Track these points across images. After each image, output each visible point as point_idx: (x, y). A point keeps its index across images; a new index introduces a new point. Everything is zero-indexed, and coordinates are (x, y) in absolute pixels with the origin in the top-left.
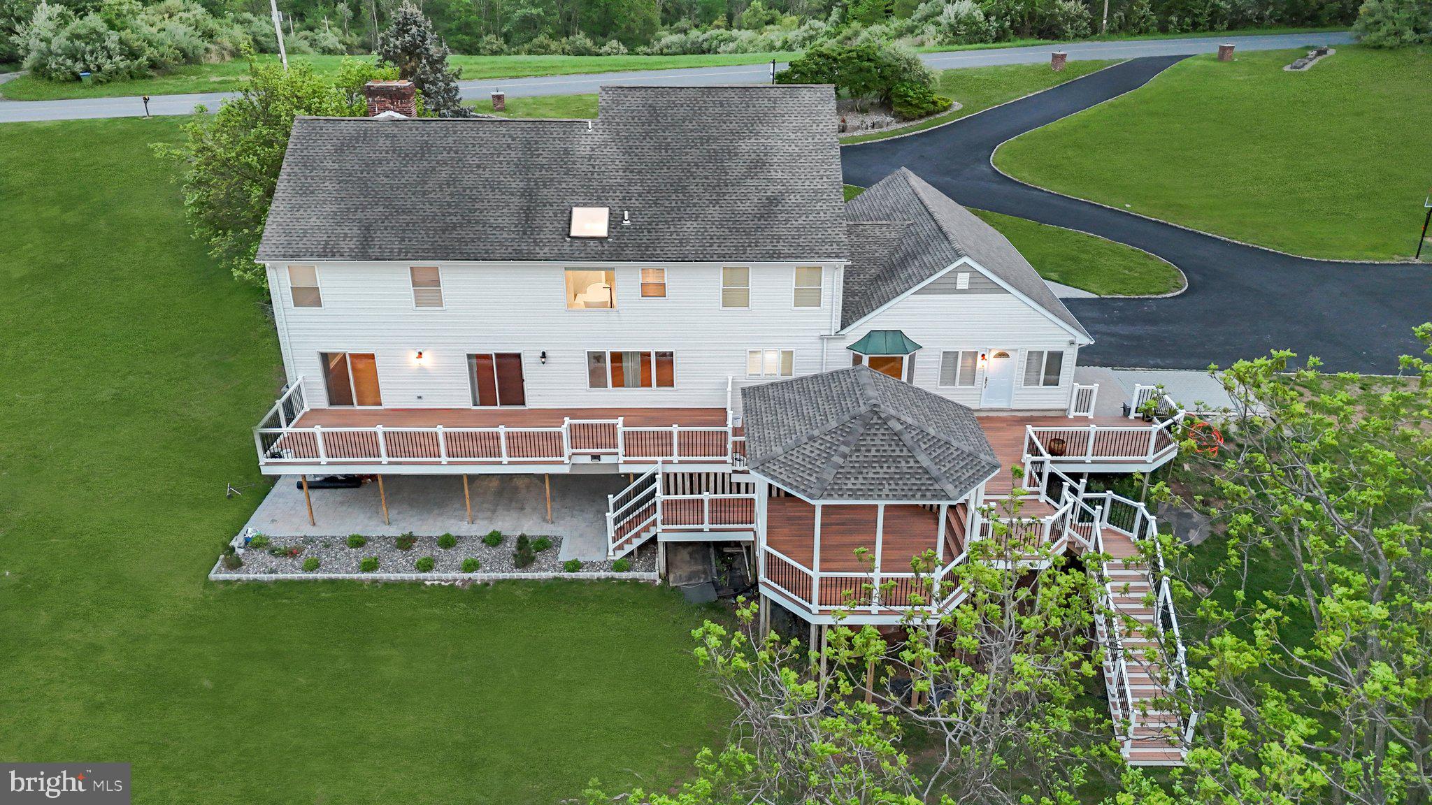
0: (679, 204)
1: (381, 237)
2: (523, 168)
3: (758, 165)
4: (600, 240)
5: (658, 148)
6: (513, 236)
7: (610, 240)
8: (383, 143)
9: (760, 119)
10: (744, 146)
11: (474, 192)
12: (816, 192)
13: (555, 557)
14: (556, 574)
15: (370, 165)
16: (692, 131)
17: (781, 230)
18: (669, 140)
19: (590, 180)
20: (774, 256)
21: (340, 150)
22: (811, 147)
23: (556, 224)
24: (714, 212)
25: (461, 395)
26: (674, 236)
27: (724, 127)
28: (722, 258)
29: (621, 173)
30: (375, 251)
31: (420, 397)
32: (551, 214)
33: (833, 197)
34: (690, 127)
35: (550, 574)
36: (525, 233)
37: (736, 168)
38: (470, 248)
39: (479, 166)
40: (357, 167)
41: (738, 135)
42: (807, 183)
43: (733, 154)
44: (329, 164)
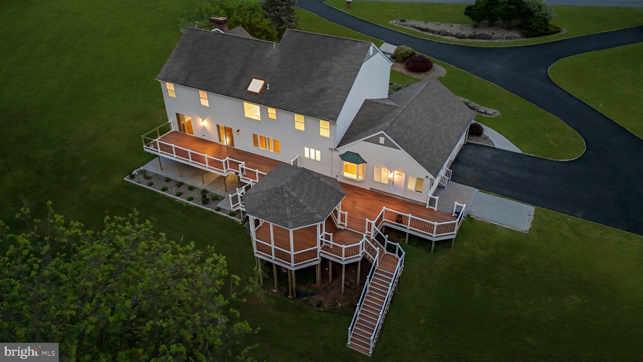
0: (289, 85)
1: (192, 78)
2: (246, 59)
3: (325, 73)
4: (256, 94)
6: (230, 86)
7: (259, 94)
8: (208, 41)
9: (335, 53)
10: (324, 64)
11: (226, 66)
12: (340, 90)
13: (217, 204)
14: (211, 210)
15: (201, 49)
17: (318, 104)
18: (299, 57)
21: (195, 42)
22: (348, 69)
23: (245, 84)
24: (299, 91)
25: (215, 138)
26: (281, 97)
29: (276, 68)
30: (188, 83)
31: (203, 135)
32: (245, 80)
33: (345, 93)
34: (309, 52)
35: (210, 209)
36: (234, 86)
37: (317, 73)
39: (232, 56)
40: (197, 50)
41: (325, 59)
42: (338, 85)
43: (318, 67)
44: (190, 47)
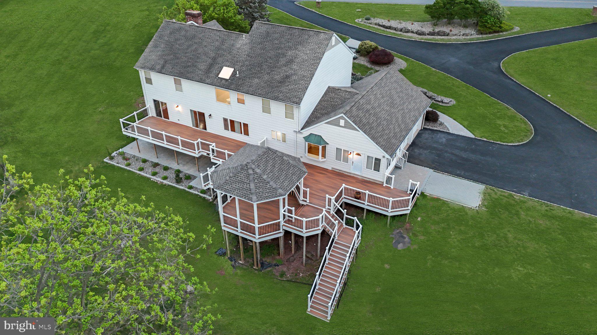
0: (257, 72)
1: (169, 67)
2: (218, 49)
3: (291, 61)
4: (226, 80)
5: (261, 49)
6: (202, 73)
7: (229, 81)
8: (183, 33)
9: (300, 43)
10: (290, 53)
11: (199, 55)
12: (304, 76)
13: (190, 183)
14: (184, 188)
15: (177, 40)
16: (276, 44)
17: (283, 89)
18: (267, 46)
19: (235, 57)
20: (276, 99)
21: (171, 33)
22: (312, 58)
23: (216, 72)
24: (266, 77)
25: (188, 122)
26: (249, 84)
27: (287, 44)
28: (259, 95)
29: (245, 56)
30: (164, 71)
31: (179, 120)
32: (217, 68)
33: (308, 79)
34: (276, 42)
36: (206, 73)
37: (283, 61)
38: (188, 75)
39: (205, 46)
40: (173, 40)
41: (290, 48)
42: (303, 72)
43: (284, 55)
44: (166, 38)
